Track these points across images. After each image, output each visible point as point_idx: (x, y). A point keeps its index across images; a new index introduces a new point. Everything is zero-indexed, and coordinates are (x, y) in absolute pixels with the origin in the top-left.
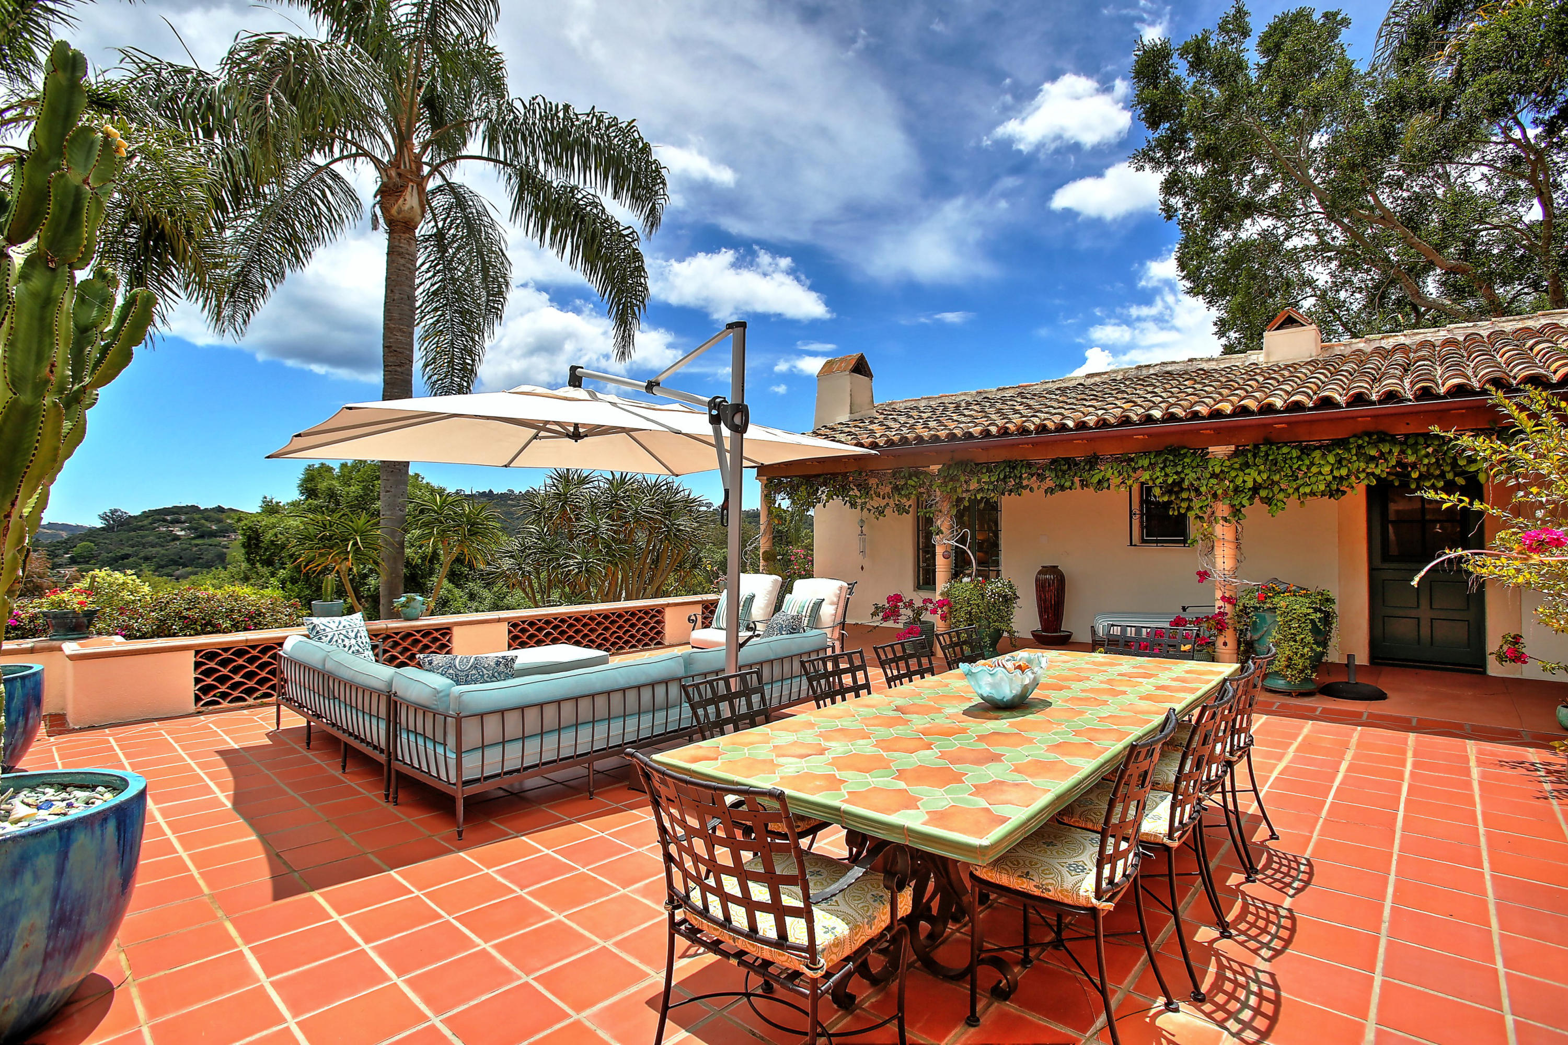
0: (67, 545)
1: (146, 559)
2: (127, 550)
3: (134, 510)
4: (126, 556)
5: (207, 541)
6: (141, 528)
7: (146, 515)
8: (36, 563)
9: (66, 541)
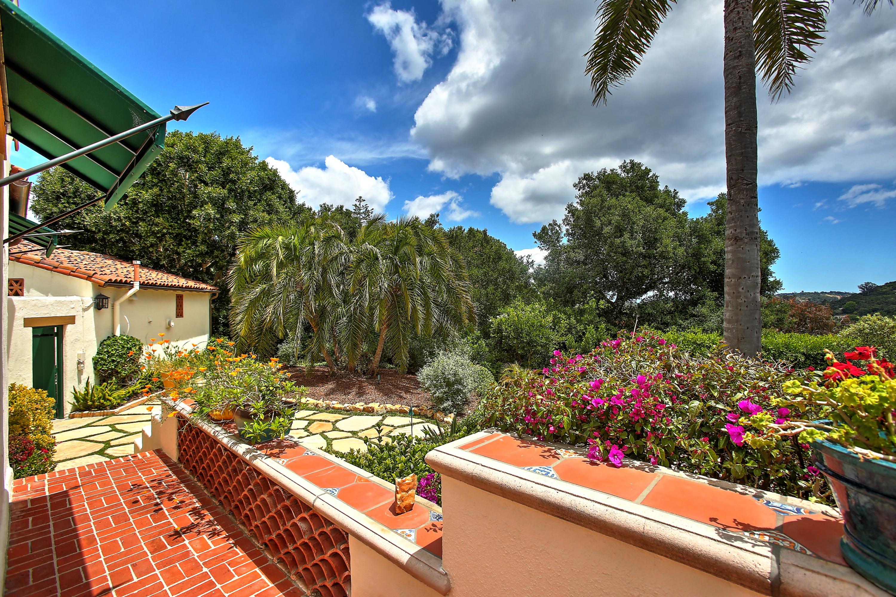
6: (885, 293)
7: (888, 285)
8: (824, 312)
9: (840, 301)
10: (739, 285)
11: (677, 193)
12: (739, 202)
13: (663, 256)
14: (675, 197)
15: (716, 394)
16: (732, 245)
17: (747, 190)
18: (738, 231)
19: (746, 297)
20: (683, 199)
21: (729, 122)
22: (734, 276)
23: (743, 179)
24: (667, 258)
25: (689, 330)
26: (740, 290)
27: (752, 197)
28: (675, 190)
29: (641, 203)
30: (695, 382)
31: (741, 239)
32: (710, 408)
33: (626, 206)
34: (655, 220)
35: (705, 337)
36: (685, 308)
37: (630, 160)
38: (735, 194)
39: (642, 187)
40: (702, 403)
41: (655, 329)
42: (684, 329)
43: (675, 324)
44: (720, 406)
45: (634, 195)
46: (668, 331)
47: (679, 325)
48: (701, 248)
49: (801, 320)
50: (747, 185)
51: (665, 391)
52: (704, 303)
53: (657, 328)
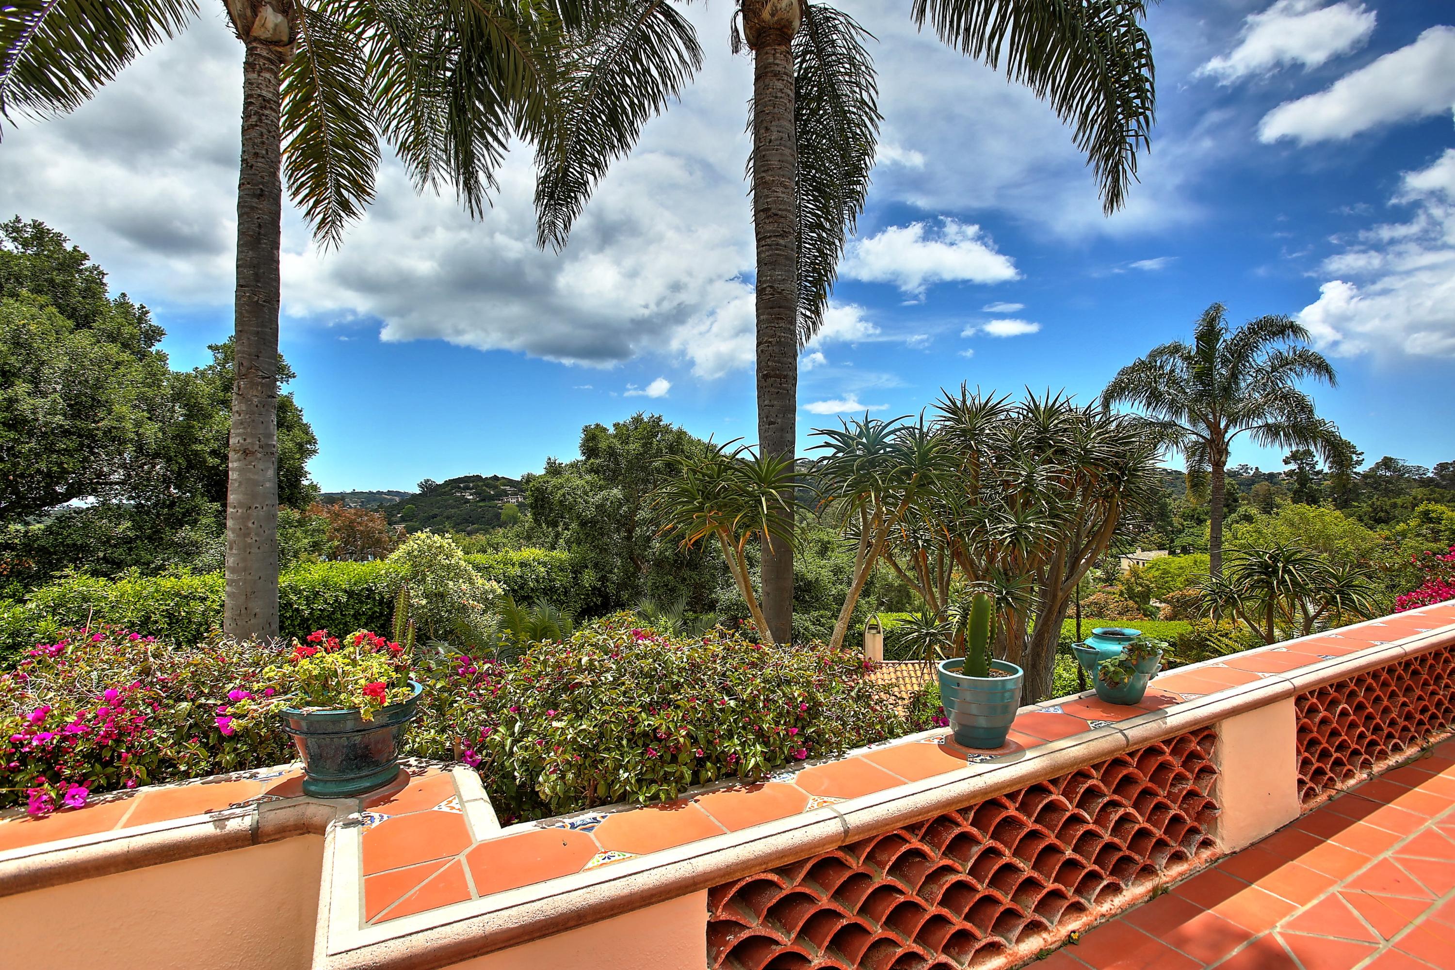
0: (399, 507)
1: (448, 518)
2: (436, 511)
3: (440, 480)
4: (435, 516)
5: (487, 503)
6: (444, 494)
7: (448, 483)
8: (377, 523)
9: (398, 505)
10: (248, 518)
11: (147, 312)
12: (251, 401)
13: (115, 437)
14: (140, 320)
15: (206, 691)
16: (239, 460)
17: (263, 385)
18: (248, 441)
19: (257, 534)
20: (158, 328)
21: (242, 282)
22: (241, 505)
23: (257, 369)
24: (122, 442)
25: (166, 572)
26: (250, 525)
27: (269, 396)
28: (143, 307)
29: (61, 320)
30: (183, 682)
31: (253, 453)
32: (200, 706)
33: (24, 326)
34: (98, 364)
35: (196, 581)
36: (158, 532)
37: (34, 221)
38: (245, 388)
39: (66, 286)
40: (190, 704)
41: (92, 575)
42: (155, 572)
43: (136, 563)
44: (211, 701)
45: (42, 299)
46: (121, 579)
47: (144, 564)
48: (193, 427)
49: (349, 536)
50: (264, 378)
51: (144, 700)
52: (196, 521)
53: (95, 573)
